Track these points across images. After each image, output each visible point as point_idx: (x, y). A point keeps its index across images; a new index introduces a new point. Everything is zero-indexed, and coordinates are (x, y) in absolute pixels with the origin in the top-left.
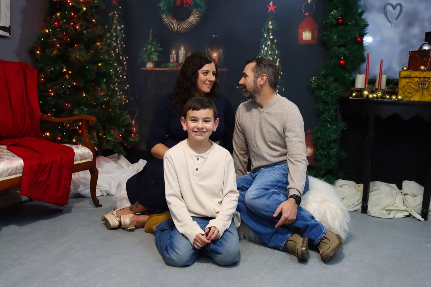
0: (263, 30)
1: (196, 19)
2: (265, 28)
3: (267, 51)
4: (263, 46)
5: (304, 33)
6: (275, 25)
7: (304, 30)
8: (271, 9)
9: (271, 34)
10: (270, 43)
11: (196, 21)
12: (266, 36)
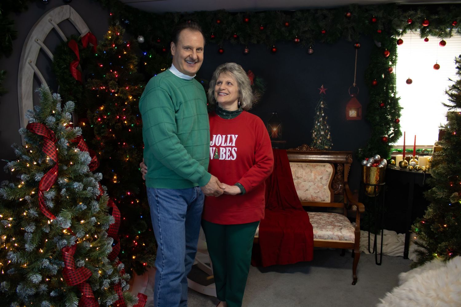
0: (316, 109)
1: (257, 99)
2: (318, 106)
3: (320, 126)
4: (316, 122)
5: (350, 111)
6: (326, 105)
7: (351, 109)
8: (323, 91)
9: (322, 112)
10: (322, 119)
11: (257, 100)
12: (318, 113)
